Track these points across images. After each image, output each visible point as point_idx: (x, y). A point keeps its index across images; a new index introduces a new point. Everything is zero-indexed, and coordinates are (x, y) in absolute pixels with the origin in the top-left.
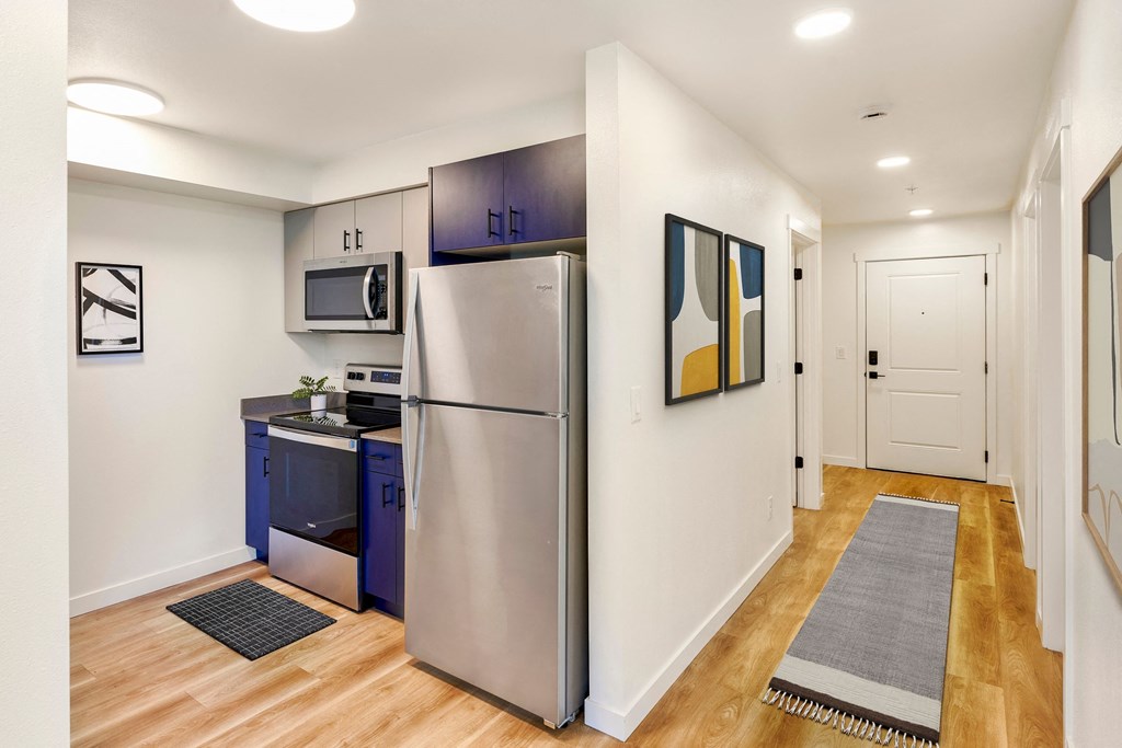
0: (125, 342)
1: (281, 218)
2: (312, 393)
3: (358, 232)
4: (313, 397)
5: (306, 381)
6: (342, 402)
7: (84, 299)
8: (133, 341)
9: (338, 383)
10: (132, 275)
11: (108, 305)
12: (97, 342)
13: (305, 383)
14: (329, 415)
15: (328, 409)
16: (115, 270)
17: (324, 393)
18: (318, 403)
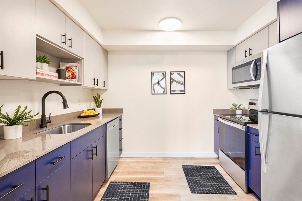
0: (181, 91)
1: (226, 53)
2: (237, 109)
3: (250, 49)
4: (237, 110)
5: (235, 105)
6: (248, 113)
7: (171, 80)
8: (183, 91)
9: (246, 106)
10: (182, 74)
11: (177, 82)
12: (175, 91)
13: (234, 105)
14: (243, 117)
15: (243, 115)
16: (178, 73)
17: (241, 109)
18: (239, 112)
